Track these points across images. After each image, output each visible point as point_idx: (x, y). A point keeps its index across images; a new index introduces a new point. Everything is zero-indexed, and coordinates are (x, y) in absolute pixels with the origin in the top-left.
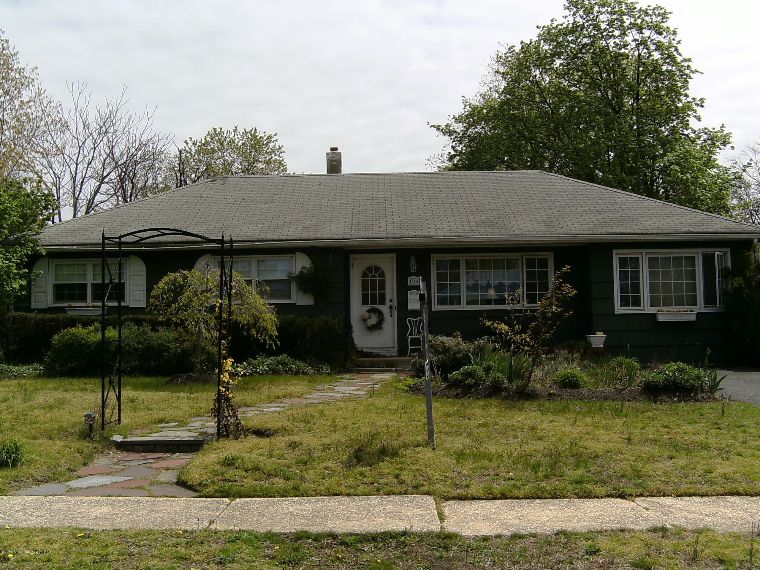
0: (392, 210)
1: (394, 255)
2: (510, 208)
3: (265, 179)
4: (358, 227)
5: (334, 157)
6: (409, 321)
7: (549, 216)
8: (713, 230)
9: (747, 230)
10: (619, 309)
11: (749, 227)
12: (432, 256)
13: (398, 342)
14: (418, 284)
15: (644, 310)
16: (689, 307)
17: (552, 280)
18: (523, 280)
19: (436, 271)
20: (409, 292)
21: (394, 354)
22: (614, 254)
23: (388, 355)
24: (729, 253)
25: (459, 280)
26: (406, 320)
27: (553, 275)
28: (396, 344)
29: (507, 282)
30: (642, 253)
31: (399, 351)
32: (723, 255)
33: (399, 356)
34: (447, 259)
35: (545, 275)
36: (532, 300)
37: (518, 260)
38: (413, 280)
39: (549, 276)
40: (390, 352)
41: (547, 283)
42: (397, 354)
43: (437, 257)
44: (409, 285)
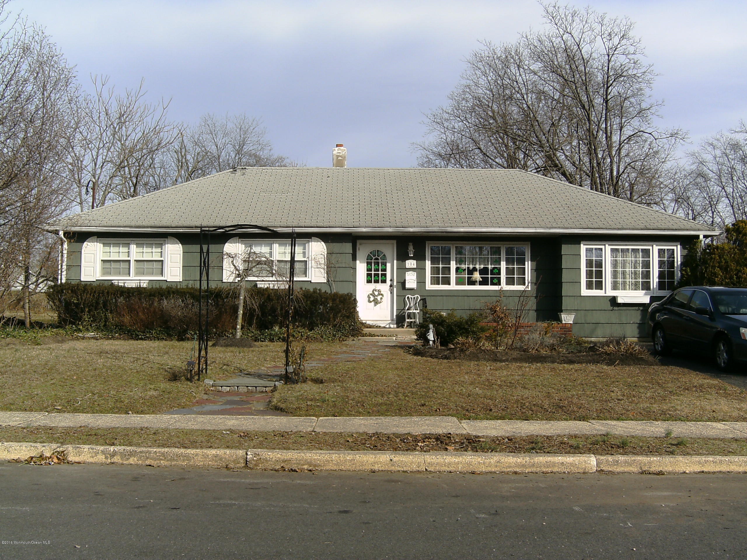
0: (393, 202)
1: (395, 242)
2: (494, 203)
3: (279, 170)
4: (365, 217)
5: (339, 153)
6: (408, 298)
7: (527, 211)
8: (666, 227)
9: (694, 227)
10: (585, 292)
11: (697, 225)
12: (427, 242)
13: (397, 315)
14: (415, 267)
15: (605, 293)
16: (644, 292)
17: (528, 266)
18: (503, 265)
19: (430, 256)
20: (406, 273)
21: (392, 326)
22: (582, 245)
23: (388, 326)
24: (679, 246)
25: (450, 264)
26: (405, 298)
27: (530, 262)
28: (395, 317)
29: (490, 267)
30: (605, 245)
31: (397, 324)
32: (675, 248)
33: (398, 327)
34: (440, 246)
35: (522, 262)
36: (510, 281)
37: (499, 248)
38: (411, 263)
39: (526, 263)
40: (389, 324)
41: (524, 268)
42: (395, 326)
43: (431, 244)
44: (407, 267)
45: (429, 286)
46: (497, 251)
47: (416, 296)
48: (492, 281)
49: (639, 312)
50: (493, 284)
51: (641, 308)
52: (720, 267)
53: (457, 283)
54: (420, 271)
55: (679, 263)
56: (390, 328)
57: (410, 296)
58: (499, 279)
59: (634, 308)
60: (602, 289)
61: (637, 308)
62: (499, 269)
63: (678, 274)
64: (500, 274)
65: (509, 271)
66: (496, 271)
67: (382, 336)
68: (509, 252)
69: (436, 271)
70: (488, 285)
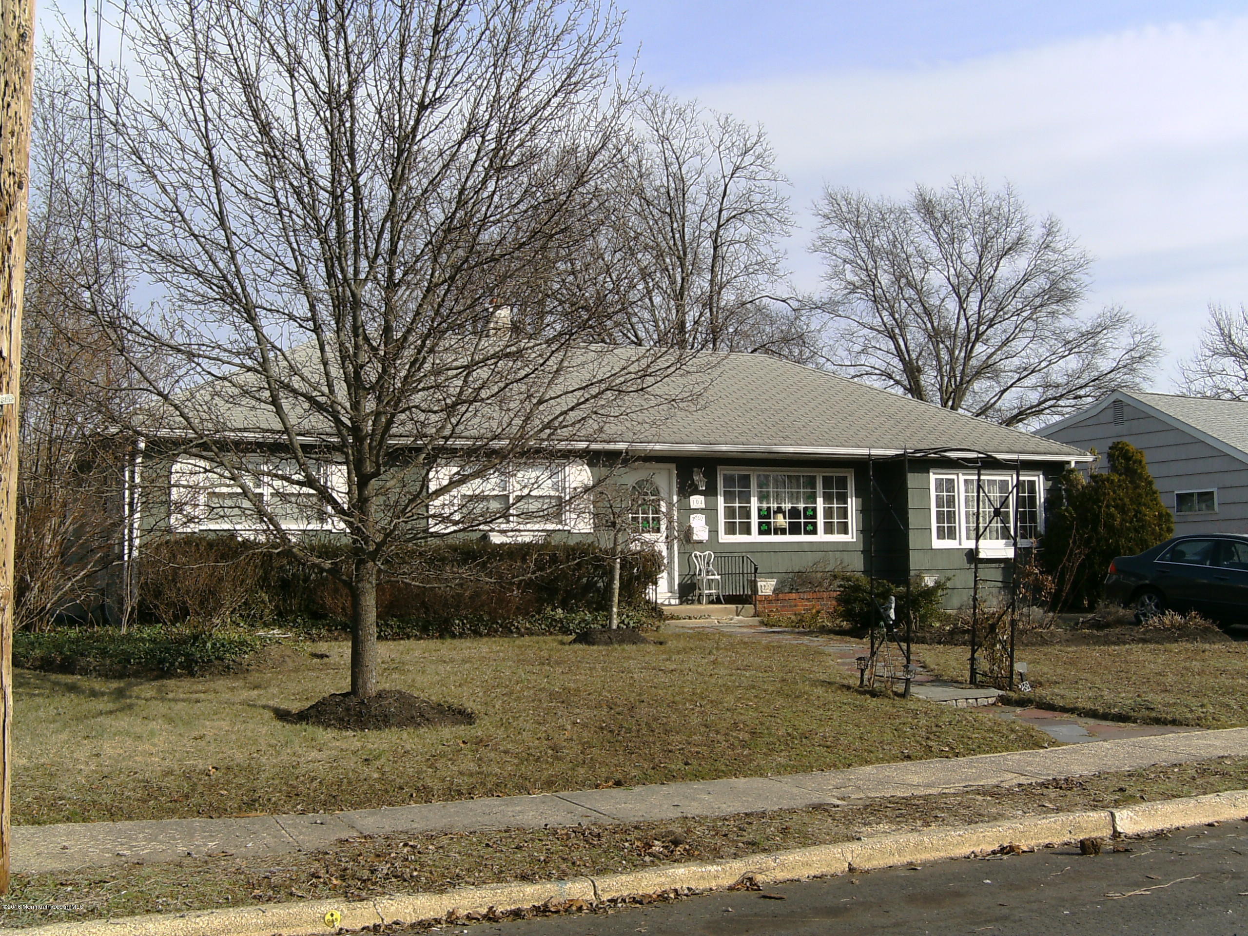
1: (673, 466)
8: (1032, 449)
9: (1063, 451)
11: (1062, 447)
12: (719, 468)
13: (679, 584)
14: (703, 506)
15: (960, 544)
16: (1004, 541)
17: (852, 504)
18: (820, 504)
19: (723, 489)
20: (692, 516)
21: (673, 602)
22: (931, 474)
23: (666, 603)
24: (1041, 477)
25: (749, 503)
26: (691, 555)
27: (854, 498)
28: (676, 587)
29: (801, 506)
30: (958, 474)
31: (680, 598)
32: (1036, 479)
33: (681, 603)
34: (736, 473)
35: (843, 498)
36: (829, 529)
37: (815, 477)
38: (697, 501)
39: (849, 500)
40: (669, 598)
41: (846, 508)
42: (677, 601)
43: (724, 470)
44: (692, 507)
45: (724, 538)
46: (811, 482)
47: (707, 553)
48: (805, 529)
49: (1000, 571)
50: (807, 532)
51: (1002, 565)
52: (1116, 507)
53: (761, 532)
54: (710, 512)
55: (1042, 500)
56: (670, 605)
57: (698, 553)
58: (815, 525)
59: (994, 565)
60: (955, 539)
61: (997, 565)
62: (814, 510)
63: (1041, 516)
64: (815, 518)
65: (828, 513)
66: (810, 513)
67: (690, 618)
68: (827, 483)
69: (730, 512)
70: (800, 534)
